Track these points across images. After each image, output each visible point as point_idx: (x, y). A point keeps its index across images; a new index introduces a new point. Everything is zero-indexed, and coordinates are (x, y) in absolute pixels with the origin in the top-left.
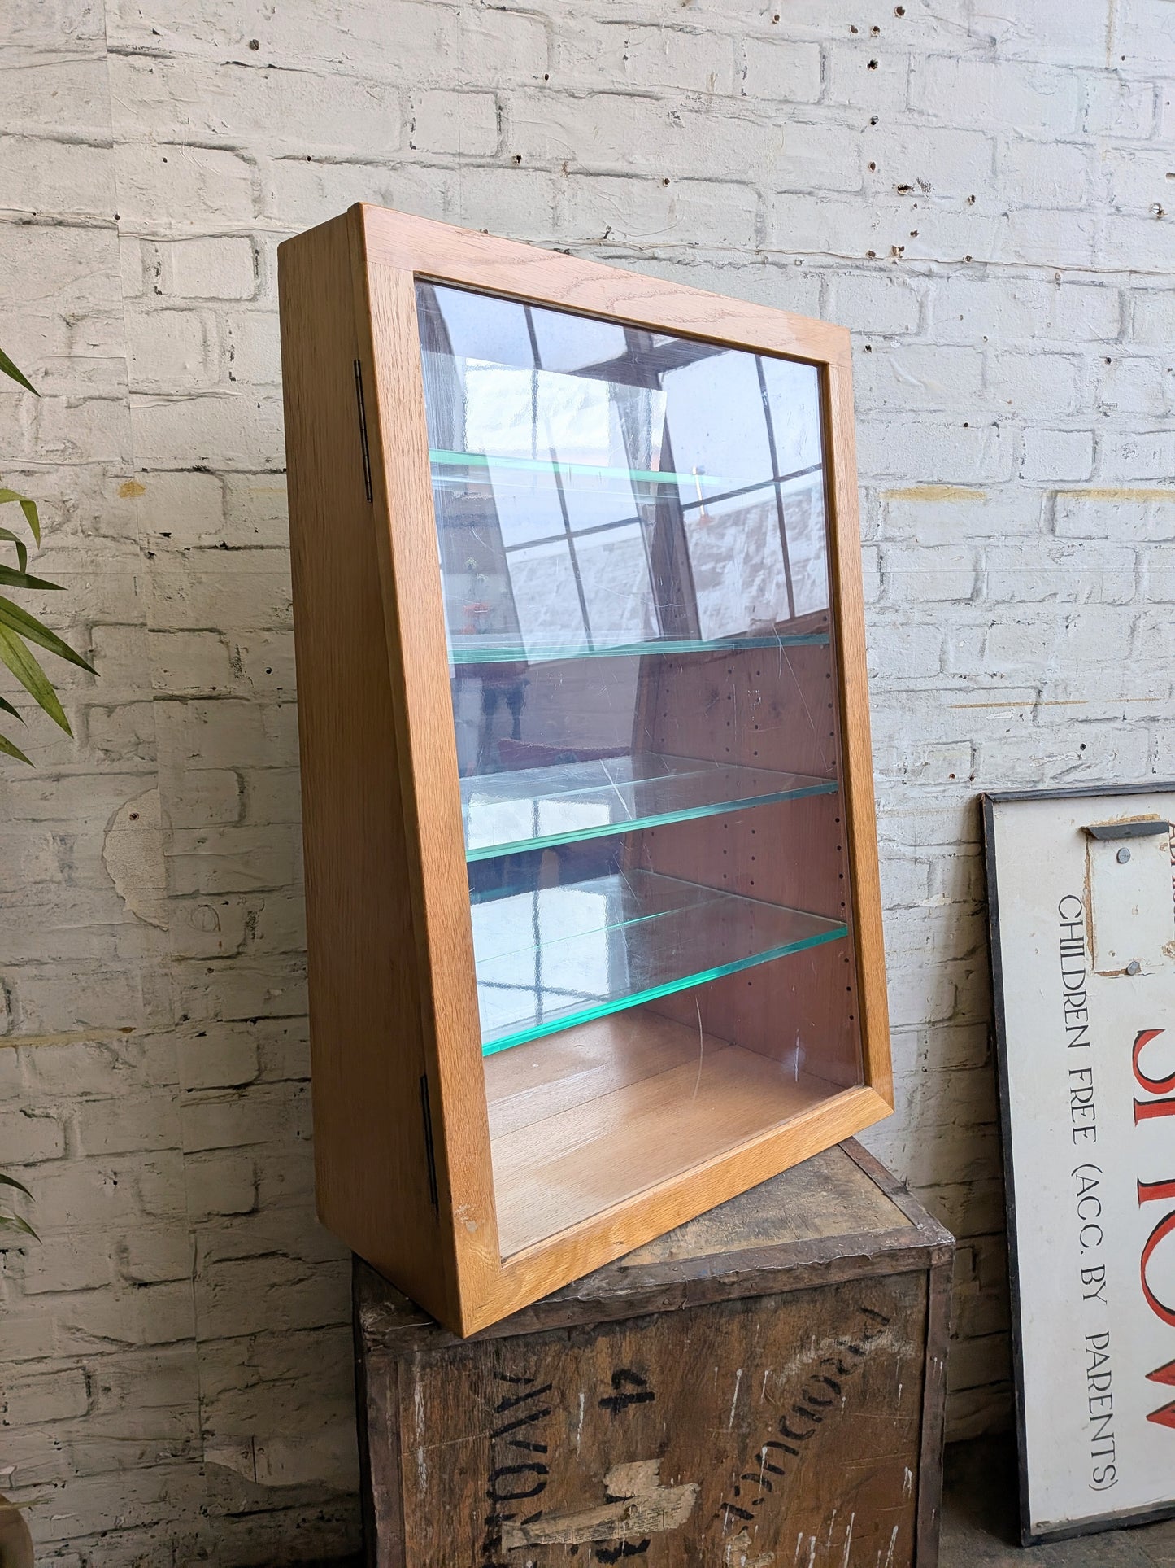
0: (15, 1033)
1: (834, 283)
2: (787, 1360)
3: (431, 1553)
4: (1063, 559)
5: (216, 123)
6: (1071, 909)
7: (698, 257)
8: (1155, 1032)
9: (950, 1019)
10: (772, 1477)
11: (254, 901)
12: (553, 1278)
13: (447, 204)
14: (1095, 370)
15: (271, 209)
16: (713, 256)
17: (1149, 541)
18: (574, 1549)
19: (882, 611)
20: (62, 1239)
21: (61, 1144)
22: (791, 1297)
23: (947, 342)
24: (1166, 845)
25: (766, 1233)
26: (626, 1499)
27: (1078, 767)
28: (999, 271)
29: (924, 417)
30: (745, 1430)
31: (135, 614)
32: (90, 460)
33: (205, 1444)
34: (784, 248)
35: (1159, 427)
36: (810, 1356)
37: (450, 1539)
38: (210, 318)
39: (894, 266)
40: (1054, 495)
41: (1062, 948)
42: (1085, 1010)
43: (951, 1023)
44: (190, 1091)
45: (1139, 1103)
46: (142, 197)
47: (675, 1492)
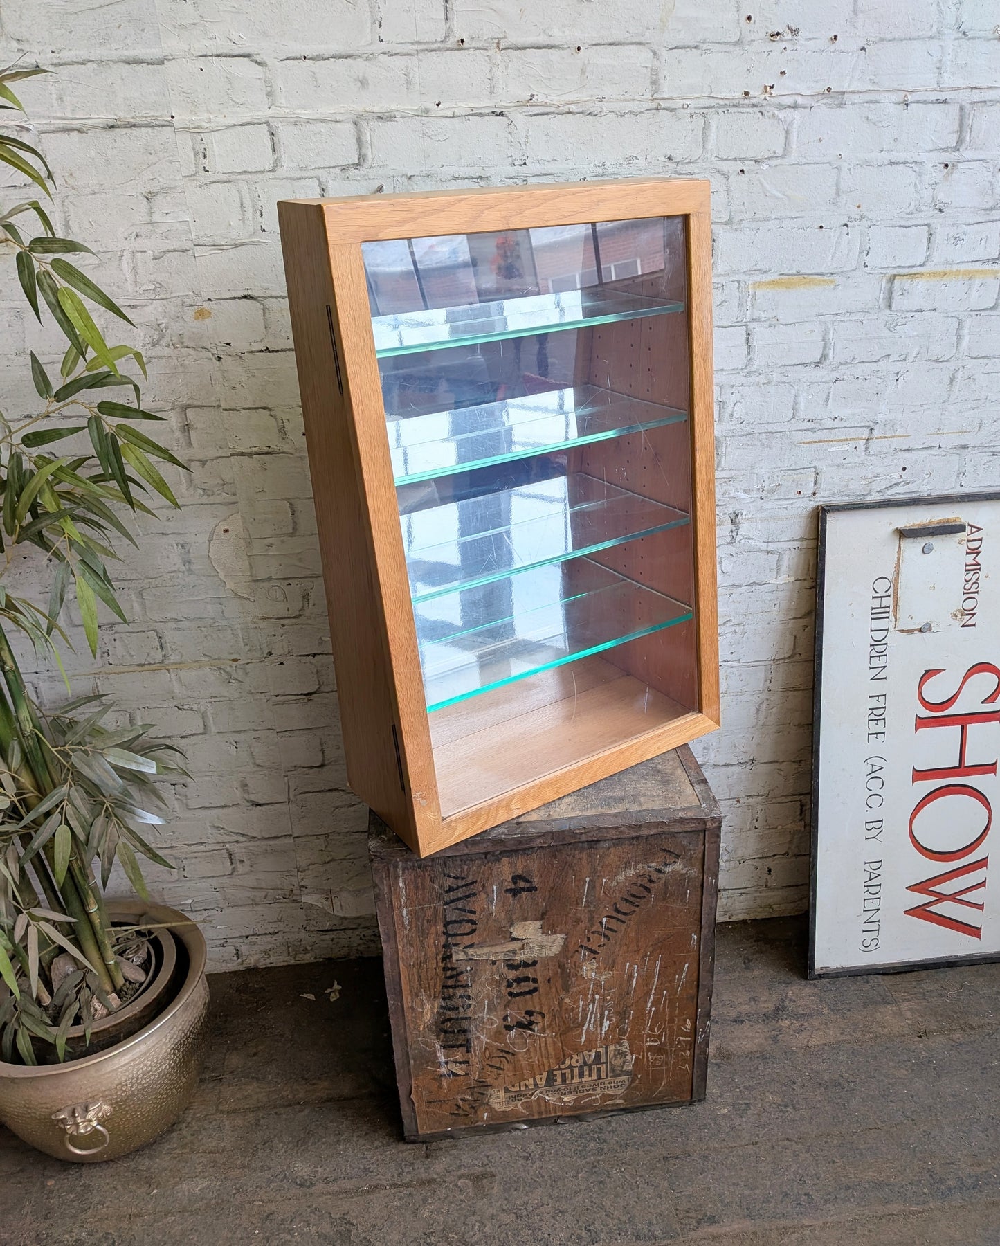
0: (167, 662)
1: (714, 121)
2: (617, 874)
3: (413, 960)
4: (897, 328)
5: (235, 37)
6: (882, 587)
7: (604, 108)
8: (939, 671)
9: (789, 657)
10: (609, 933)
11: (306, 583)
12: (475, 828)
13: (409, 83)
14: (934, 175)
15: (282, 102)
16: (618, 107)
17: (971, 311)
18: (494, 963)
19: (749, 374)
20: (207, 779)
21: (202, 726)
22: (619, 842)
23: (807, 161)
24: (964, 540)
25: (609, 805)
26: (523, 939)
27: (899, 483)
28: (855, 98)
29: (786, 223)
30: (592, 908)
31: (213, 399)
32: (173, 295)
33: (302, 892)
34: (674, 95)
35: (987, 218)
36: (631, 872)
37: (423, 954)
38: (244, 186)
39: (765, 102)
40: (892, 279)
41: (872, 614)
42: (886, 655)
43: (791, 660)
44: (277, 696)
45: (920, 718)
46: (188, 100)
47: (551, 938)
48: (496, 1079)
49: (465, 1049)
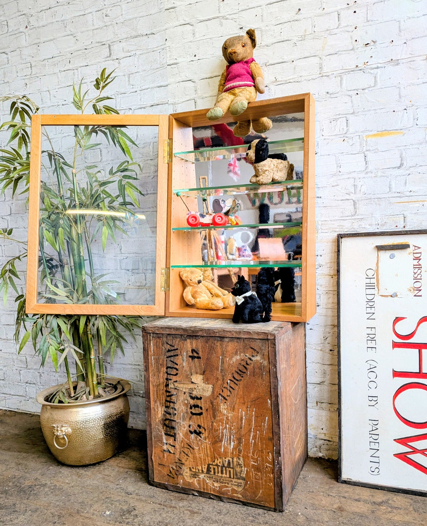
2: (232, 357)
3: (155, 383)
10: (231, 390)
18: (185, 393)
22: (232, 339)
26: (195, 383)
30: (223, 374)
36: (238, 357)
37: (159, 381)
47: (207, 386)
48: (186, 461)
49: (173, 438)
